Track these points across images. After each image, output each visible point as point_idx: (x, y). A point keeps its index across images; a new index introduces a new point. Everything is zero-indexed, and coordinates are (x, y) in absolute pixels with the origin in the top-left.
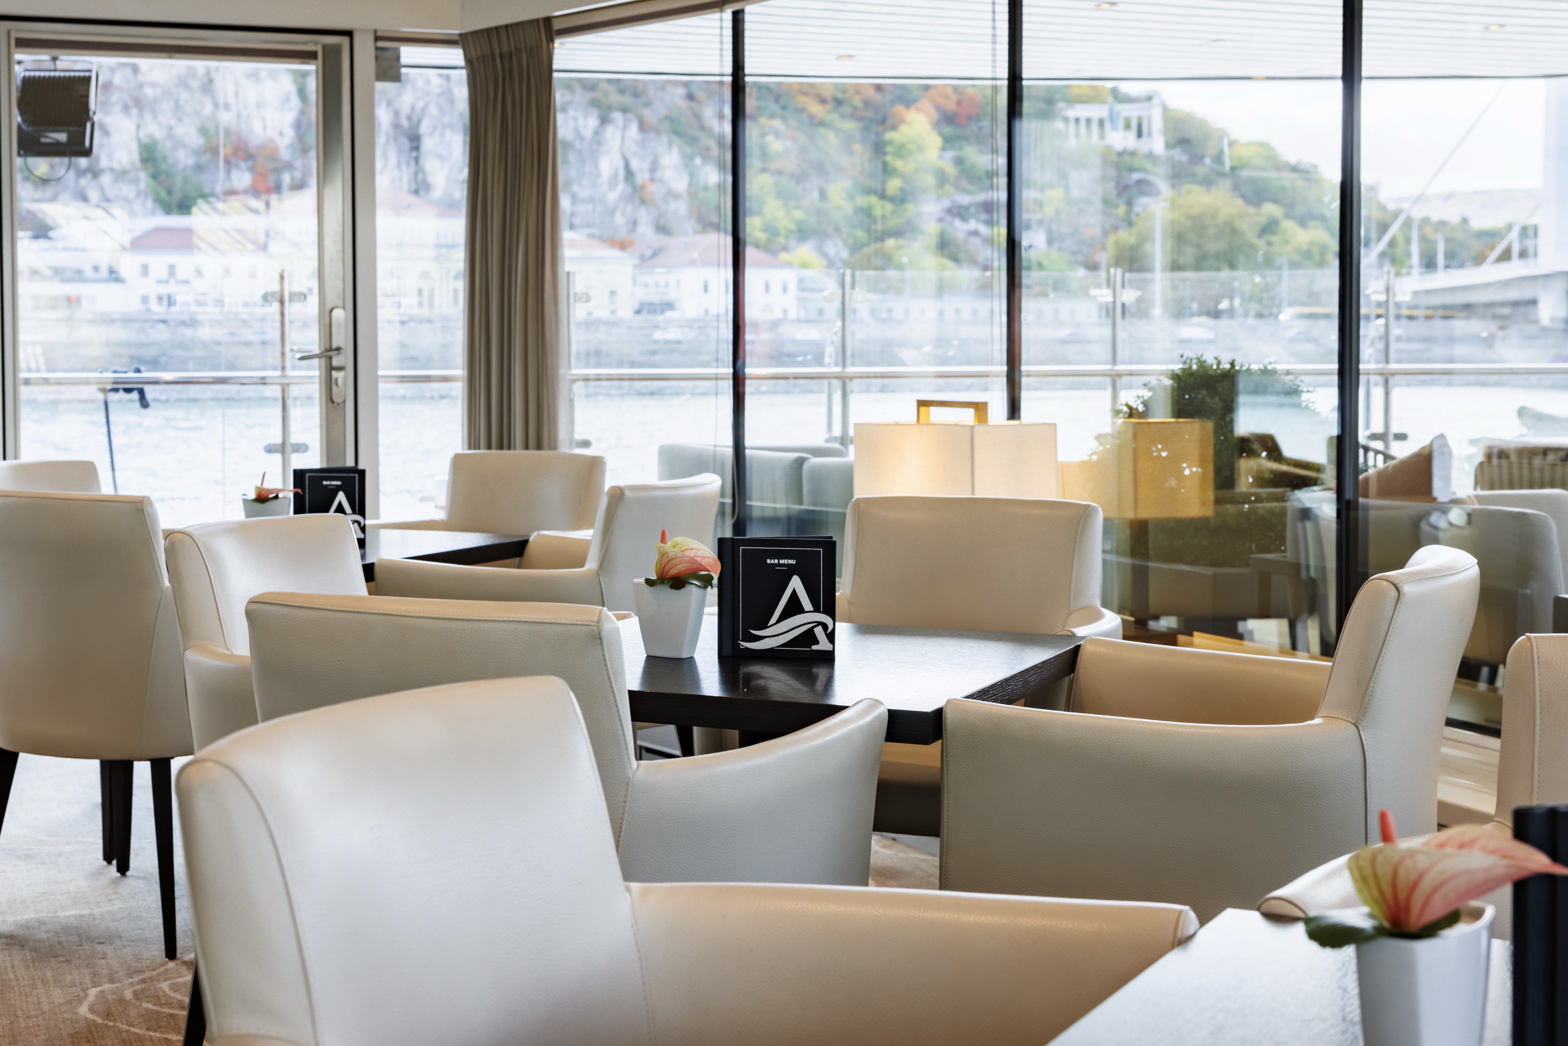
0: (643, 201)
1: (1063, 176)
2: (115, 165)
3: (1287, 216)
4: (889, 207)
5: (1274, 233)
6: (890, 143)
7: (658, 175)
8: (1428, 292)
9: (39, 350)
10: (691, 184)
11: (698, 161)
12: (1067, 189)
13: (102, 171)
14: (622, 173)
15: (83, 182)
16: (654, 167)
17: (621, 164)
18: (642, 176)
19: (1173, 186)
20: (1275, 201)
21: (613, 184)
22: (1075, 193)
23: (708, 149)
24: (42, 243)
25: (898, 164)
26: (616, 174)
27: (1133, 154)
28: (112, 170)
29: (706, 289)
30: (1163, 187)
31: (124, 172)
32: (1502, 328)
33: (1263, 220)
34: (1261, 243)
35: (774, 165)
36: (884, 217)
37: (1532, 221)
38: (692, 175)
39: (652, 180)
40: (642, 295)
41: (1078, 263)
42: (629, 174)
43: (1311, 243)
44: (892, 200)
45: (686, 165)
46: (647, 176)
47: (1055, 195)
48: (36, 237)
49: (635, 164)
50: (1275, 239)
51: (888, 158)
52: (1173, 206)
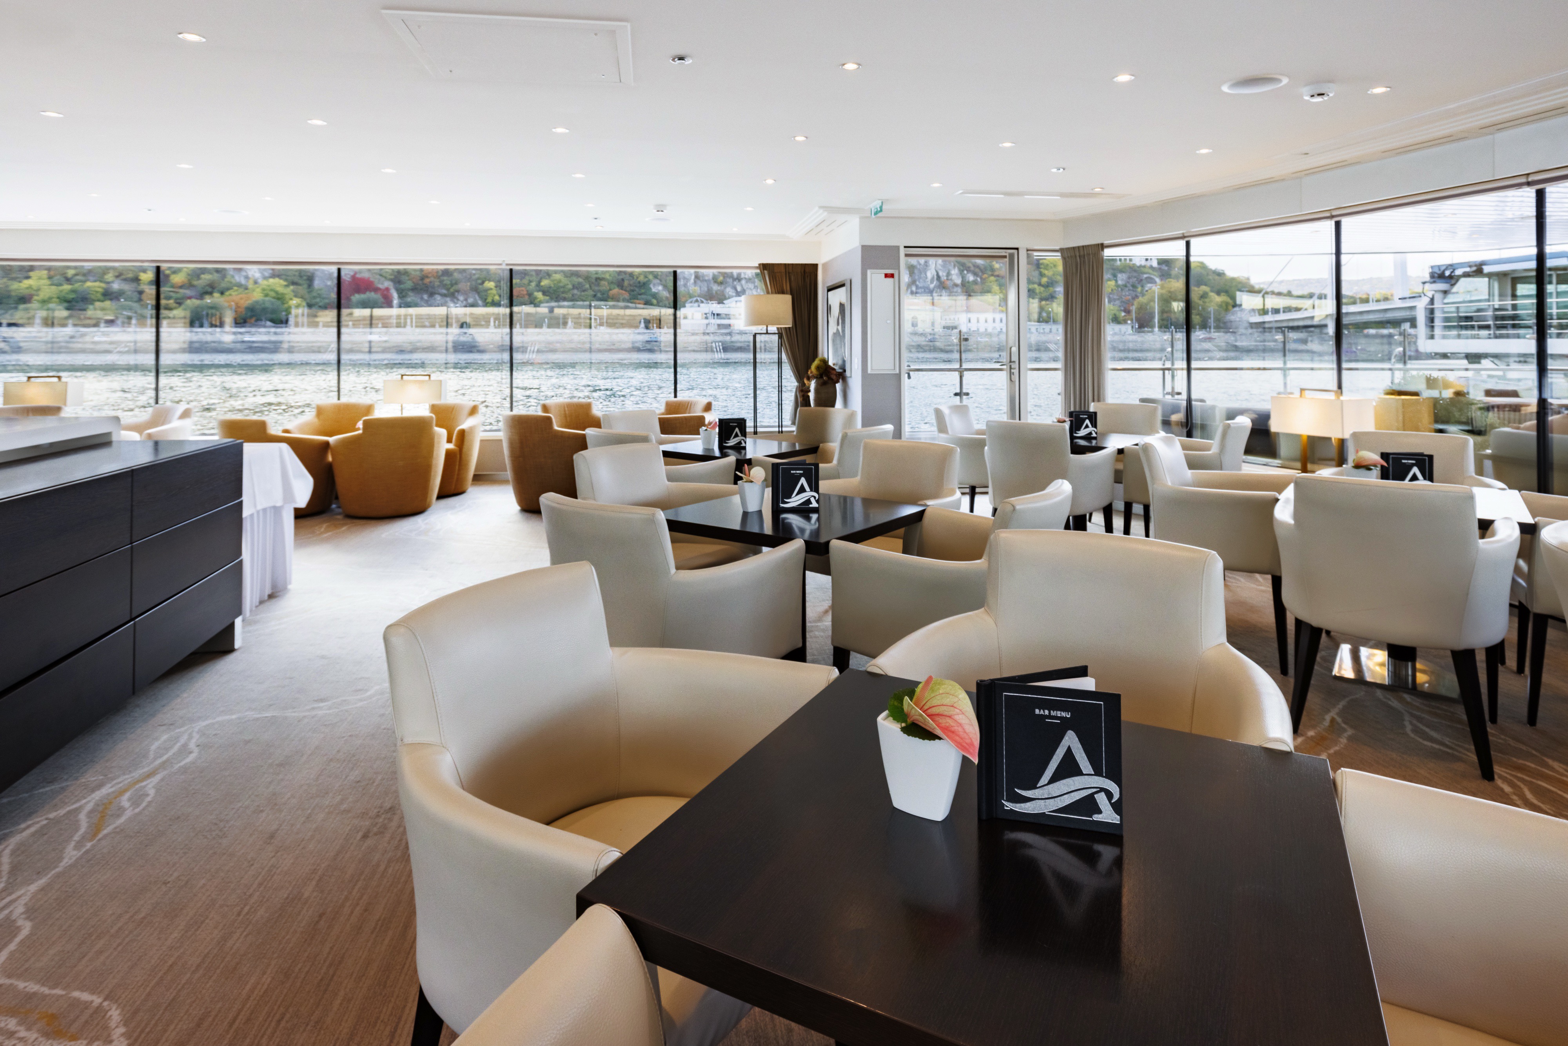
0: (944, 288)
1: (1115, 276)
2: (747, 277)
3: (1212, 291)
4: (1042, 289)
5: (1206, 298)
6: (1042, 264)
7: (950, 278)
8: (1276, 321)
9: (720, 344)
10: (962, 281)
11: (965, 272)
12: (1116, 281)
13: (742, 279)
14: (935, 277)
15: (735, 283)
16: (948, 274)
17: (935, 274)
18: (944, 278)
19: (1162, 280)
20: (1206, 285)
21: (932, 281)
22: (1120, 282)
23: (969, 267)
24: (721, 305)
25: (1046, 272)
26: (933, 278)
27: (1144, 267)
28: (745, 278)
29: (970, 321)
30: (1158, 280)
31: (750, 279)
32: (1311, 336)
33: (1201, 293)
34: (1201, 302)
35: (996, 273)
36: (1040, 293)
37: (1323, 292)
38: (963, 278)
39: (947, 279)
40: (944, 323)
41: (1121, 310)
42: (938, 277)
43: (1222, 302)
44: (1043, 286)
45: (961, 274)
46: (945, 278)
47: (1112, 283)
48: (719, 303)
49: (941, 274)
50: (1206, 300)
51: (1042, 270)
52: (1162, 287)
